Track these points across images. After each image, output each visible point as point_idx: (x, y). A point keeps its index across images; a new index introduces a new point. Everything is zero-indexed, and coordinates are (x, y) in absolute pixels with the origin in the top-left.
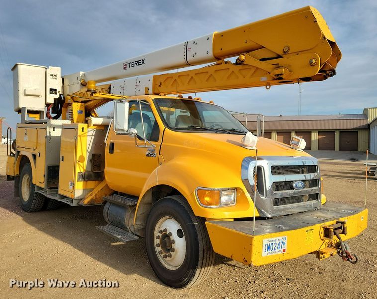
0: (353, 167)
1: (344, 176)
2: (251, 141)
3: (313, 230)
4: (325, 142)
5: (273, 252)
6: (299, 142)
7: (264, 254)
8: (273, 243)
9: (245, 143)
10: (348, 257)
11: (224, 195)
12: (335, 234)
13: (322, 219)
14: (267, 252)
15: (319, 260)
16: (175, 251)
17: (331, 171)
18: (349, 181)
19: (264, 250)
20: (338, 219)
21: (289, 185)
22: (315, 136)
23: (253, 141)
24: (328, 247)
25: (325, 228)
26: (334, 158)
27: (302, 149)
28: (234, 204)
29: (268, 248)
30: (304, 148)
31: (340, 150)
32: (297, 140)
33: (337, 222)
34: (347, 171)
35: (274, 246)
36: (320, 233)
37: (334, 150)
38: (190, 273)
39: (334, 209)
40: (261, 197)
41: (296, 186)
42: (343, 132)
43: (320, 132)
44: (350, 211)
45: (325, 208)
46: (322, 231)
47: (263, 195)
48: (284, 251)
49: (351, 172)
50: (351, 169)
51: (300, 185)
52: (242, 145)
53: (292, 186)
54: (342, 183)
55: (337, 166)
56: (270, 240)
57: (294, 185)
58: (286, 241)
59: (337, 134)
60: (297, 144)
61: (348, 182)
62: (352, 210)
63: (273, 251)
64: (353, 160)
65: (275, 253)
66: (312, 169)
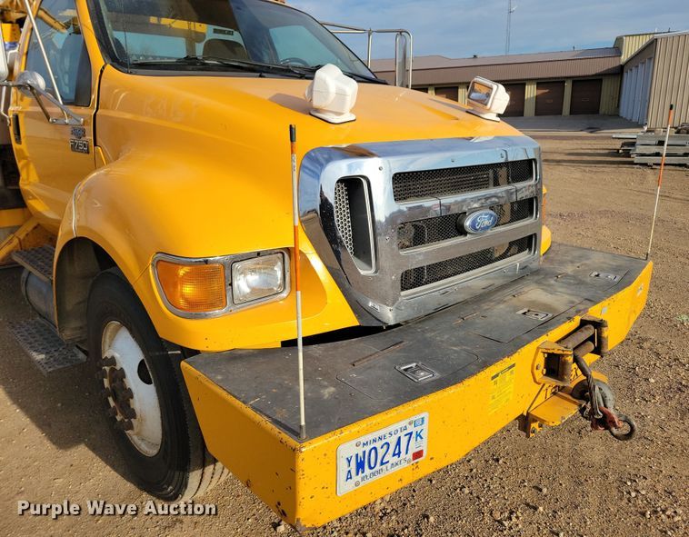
0: (593, 142)
1: (577, 159)
2: (332, 96)
3: (514, 365)
4: (548, 101)
5: (378, 472)
6: (488, 95)
7: (345, 487)
8: (378, 445)
9: (316, 103)
10: (605, 422)
11: (243, 273)
12: (576, 360)
13: (542, 318)
14: (356, 478)
15: (528, 436)
16: (138, 417)
17: (555, 153)
18: (587, 169)
19: (343, 475)
20: (586, 310)
21: (452, 225)
22: (531, 92)
23: (341, 95)
24: (554, 393)
25: (549, 354)
26: (559, 127)
27: (499, 115)
28: (284, 295)
29: (360, 466)
30: (502, 112)
31: (571, 114)
32: (485, 91)
33: (583, 323)
34: (582, 151)
35: (381, 452)
36: (534, 368)
37: (561, 114)
38: (176, 478)
39: (569, 269)
40: (362, 272)
41: (473, 226)
42: (579, 82)
43: (541, 83)
44: (611, 277)
45: (547, 266)
46: (541, 360)
47: (369, 263)
48: (418, 455)
49: (589, 151)
50: (589, 147)
51: (484, 218)
52: (310, 111)
53: (462, 226)
54: (574, 174)
55: (565, 142)
56: (363, 440)
57: (468, 223)
58: (425, 426)
59: (568, 86)
60: (484, 102)
61: (585, 171)
62: (616, 270)
63: (378, 467)
64: (592, 129)
65: (388, 471)
66: (522, 170)
